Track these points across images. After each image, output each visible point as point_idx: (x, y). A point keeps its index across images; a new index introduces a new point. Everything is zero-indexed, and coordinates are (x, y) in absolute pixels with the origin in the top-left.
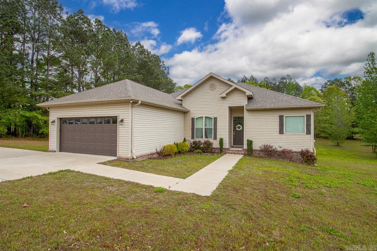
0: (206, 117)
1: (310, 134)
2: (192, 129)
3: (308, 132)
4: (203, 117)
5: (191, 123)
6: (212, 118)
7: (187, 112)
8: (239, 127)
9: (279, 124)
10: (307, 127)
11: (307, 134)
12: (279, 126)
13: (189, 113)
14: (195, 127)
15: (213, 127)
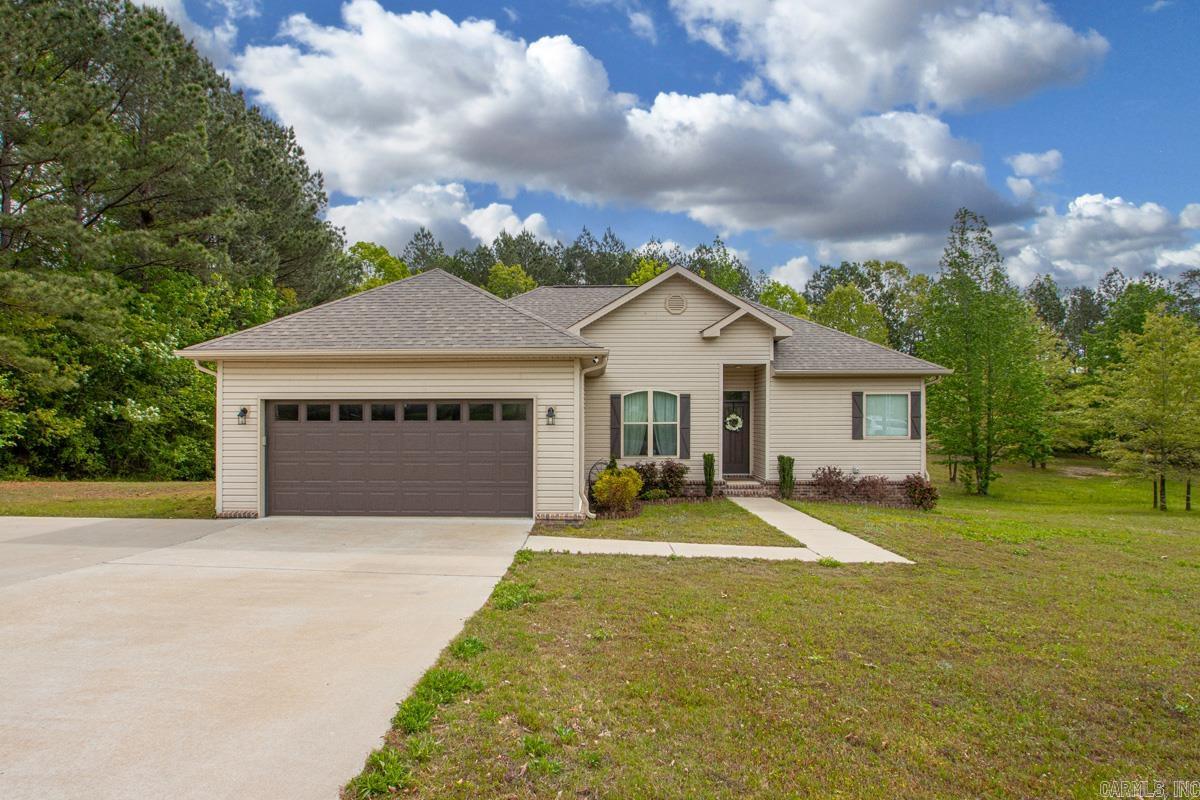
0: (656, 393)
1: (919, 438)
2: (612, 428)
3: (916, 435)
4: (646, 393)
5: (609, 410)
6: (676, 397)
7: (598, 377)
8: (734, 422)
9: (851, 414)
10: (912, 420)
11: (913, 438)
12: (851, 419)
13: (600, 380)
14: (623, 423)
15: (678, 423)
